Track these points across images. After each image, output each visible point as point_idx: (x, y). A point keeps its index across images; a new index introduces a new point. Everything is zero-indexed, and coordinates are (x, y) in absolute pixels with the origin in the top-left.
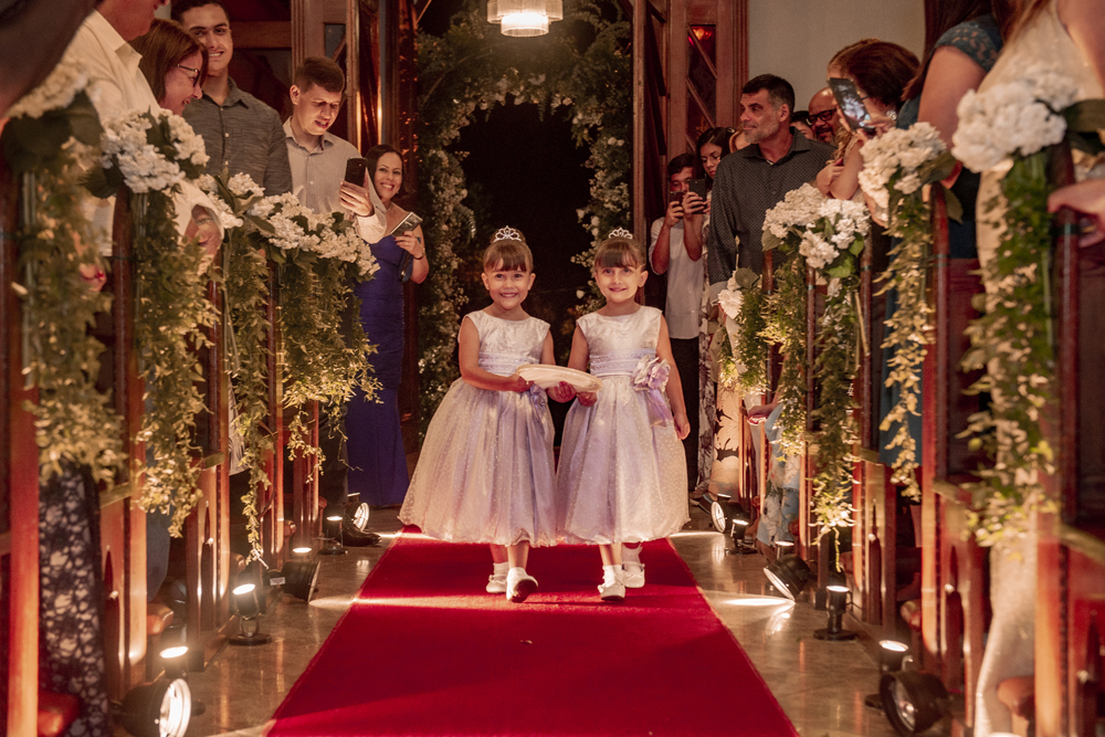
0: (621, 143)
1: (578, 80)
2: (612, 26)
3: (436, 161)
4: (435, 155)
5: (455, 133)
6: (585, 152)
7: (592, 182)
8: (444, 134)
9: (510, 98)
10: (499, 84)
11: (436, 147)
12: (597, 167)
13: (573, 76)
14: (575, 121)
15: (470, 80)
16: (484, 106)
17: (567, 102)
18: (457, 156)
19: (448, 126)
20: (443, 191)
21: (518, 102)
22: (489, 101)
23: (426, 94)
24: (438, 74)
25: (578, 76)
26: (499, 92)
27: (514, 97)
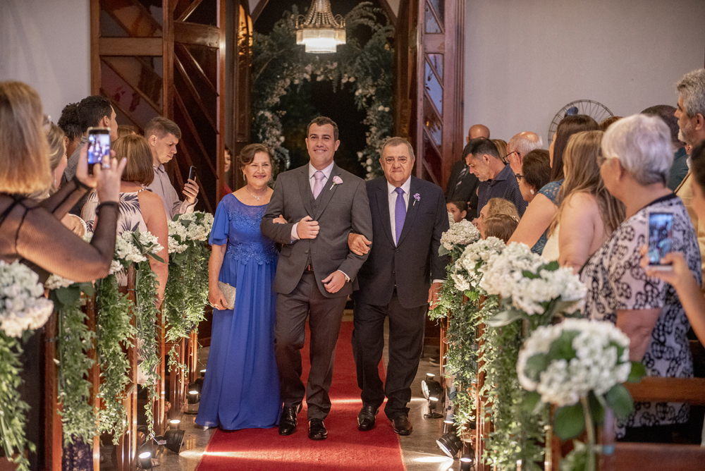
0: (387, 109)
1: (359, 67)
2: (384, 29)
3: (264, 118)
4: (263, 115)
5: (277, 100)
6: (364, 114)
7: (367, 134)
8: (269, 100)
9: (314, 76)
10: (307, 68)
11: (263, 109)
12: (371, 124)
13: (356, 64)
14: (357, 94)
15: (286, 65)
16: (296, 82)
17: (352, 80)
18: (277, 115)
19: (272, 94)
20: (268, 139)
21: (319, 79)
22: (299, 79)
23: (258, 73)
24: (265, 60)
25: (360, 64)
26: (307, 73)
27: (316, 76)
